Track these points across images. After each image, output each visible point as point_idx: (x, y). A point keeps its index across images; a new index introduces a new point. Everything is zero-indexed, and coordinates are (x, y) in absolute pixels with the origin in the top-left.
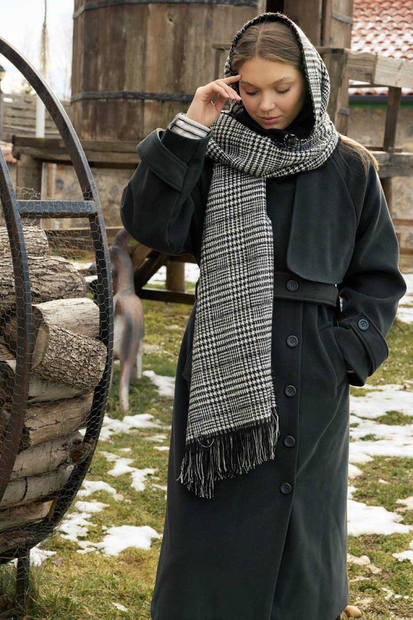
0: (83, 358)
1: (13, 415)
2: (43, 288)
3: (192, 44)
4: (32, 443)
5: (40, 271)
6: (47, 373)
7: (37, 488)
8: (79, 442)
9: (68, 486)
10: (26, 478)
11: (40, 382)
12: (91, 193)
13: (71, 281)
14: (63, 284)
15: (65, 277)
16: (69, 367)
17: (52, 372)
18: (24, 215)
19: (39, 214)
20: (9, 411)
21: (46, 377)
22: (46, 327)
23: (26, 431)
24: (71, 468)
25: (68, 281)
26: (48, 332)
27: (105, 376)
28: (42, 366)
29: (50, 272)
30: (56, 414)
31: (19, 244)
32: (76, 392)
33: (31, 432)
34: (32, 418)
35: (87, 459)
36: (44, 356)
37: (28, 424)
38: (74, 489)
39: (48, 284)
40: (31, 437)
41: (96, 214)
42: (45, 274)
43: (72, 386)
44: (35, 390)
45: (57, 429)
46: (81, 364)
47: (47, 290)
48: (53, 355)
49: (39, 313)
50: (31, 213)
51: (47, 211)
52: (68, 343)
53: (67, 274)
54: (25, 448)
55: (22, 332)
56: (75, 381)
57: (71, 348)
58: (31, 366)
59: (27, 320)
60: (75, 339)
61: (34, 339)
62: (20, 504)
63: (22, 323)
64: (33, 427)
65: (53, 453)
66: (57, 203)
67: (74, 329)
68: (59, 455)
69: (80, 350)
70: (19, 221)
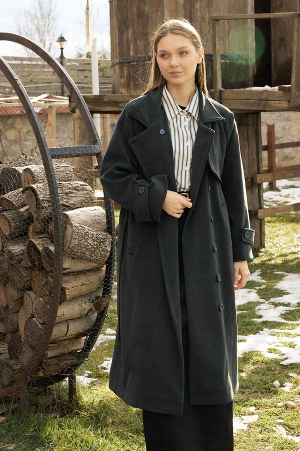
0: (96, 243)
1: (54, 280)
2: (70, 201)
3: (199, 15)
4: (68, 297)
5: (68, 191)
6: (73, 253)
7: (75, 328)
8: (99, 297)
9: (94, 326)
10: (67, 321)
11: (70, 259)
12: (96, 140)
13: (88, 196)
14: (84, 199)
15: (84, 194)
16: (87, 249)
17: (76, 252)
18: (54, 157)
19: (63, 155)
20: (52, 278)
21: (73, 256)
22: (71, 224)
23: (63, 290)
24: (96, 314)
25: (86, 196)
26: (72, 228)
27: (111, 254)
28: (70, 248)
29: (74, 191)
30: (83, 279)
31: (51, 175)
32: (94, 265)
33: (66, 290)
34: (67, 282)
35: (105, 307)
36: (71, 242)
37: (64, 286)
38: (99, 328)
39: (73, 199)
40: (67, 293)
41: (100, 153)
42: (71, 193)
43: (90, 261)
44: (67, 264)
45: (84, 289)
46: (95, 247)
47: (73, 202)
48: (76, 241)
49: (67, 216)
50: (57, 155)
51: (68, 153)
52: (85, 234)
53: (85, 192)
54: (64, 300)
55: (57, 229)
56: (92, 258)
57: (87, 237)
58: (63, 249)
59: (59, 221)
60: (90, 232)
61: (64, 232)
62: (65, 338)
63: (56, 223)
64: (67, 287)
65: (83, 305)
66: (74, 147)
67: (89, 226)
68: (87, 306)
69: (94, 238)
70: (51, 160)
